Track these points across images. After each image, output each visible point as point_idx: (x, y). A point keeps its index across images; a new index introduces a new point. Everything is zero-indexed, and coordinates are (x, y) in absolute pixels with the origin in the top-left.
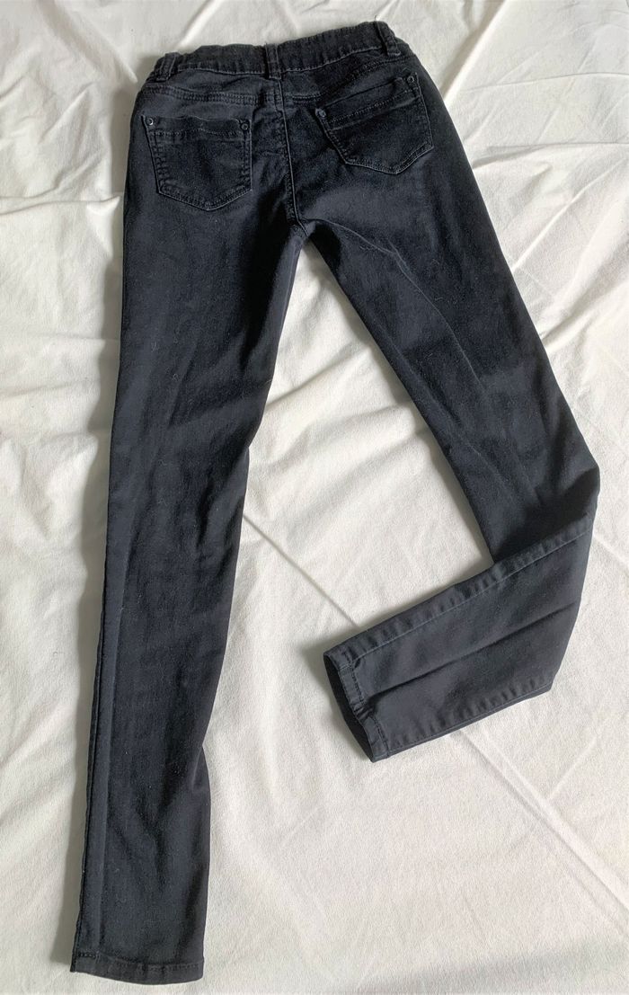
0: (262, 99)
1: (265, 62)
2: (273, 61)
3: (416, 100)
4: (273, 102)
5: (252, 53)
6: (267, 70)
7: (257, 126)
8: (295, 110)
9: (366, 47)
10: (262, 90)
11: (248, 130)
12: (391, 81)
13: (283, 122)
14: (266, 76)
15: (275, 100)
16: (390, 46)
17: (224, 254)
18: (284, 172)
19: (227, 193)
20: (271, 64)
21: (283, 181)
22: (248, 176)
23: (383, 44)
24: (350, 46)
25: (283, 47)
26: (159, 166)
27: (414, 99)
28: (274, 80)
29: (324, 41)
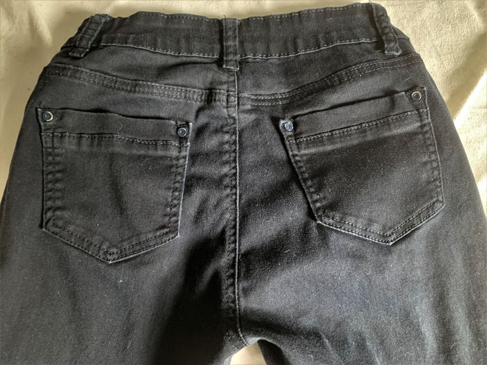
0: (210, 96)
1: (221, 40)
2: (230, 43)
3: (422, 126)
4: (224, 104)
5: (204, 27)
6: (221, 54)
7: (200, 132)
8: (253, 117)
9: (356, 37)
10: (212, 83)
11: (186, 138)
12: (390, 93)
13: (234, 133)
14: (219, 62)
15: (227, 101)
16: (390, 41)
17: (127, 332)
18: (227, 216)
19: (143, 238)
20: (228, 47)
21: (223, 232)
22: (176, 215)
23: (379, 37)
24: (334, 34)
25: (247, 23)
26: (50, 186)
27: (419, 124)
28: (229, 71)
29: (301, 22)
